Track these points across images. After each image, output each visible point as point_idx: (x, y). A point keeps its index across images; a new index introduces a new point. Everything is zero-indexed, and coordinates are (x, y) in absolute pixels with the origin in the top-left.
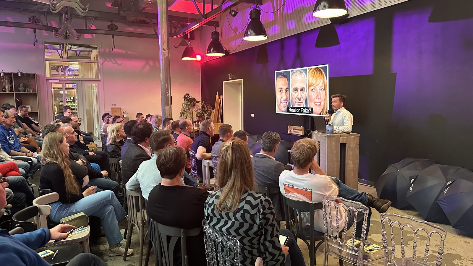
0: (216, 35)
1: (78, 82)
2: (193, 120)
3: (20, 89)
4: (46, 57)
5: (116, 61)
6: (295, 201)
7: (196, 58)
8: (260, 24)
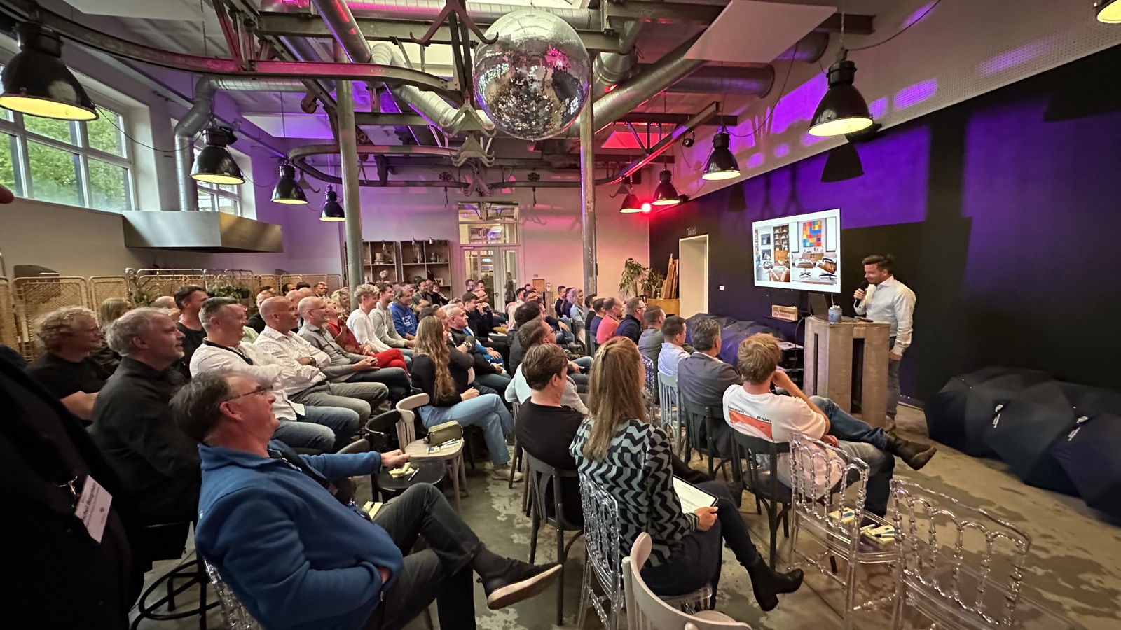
0: (667, 174)
1: (494, 248)
2: (637, 294)
3: (432, 259)
4: (461, 219)
5: (539, 219)
6: (746, 436)
7: (639, 208)
8: (729, 155)
